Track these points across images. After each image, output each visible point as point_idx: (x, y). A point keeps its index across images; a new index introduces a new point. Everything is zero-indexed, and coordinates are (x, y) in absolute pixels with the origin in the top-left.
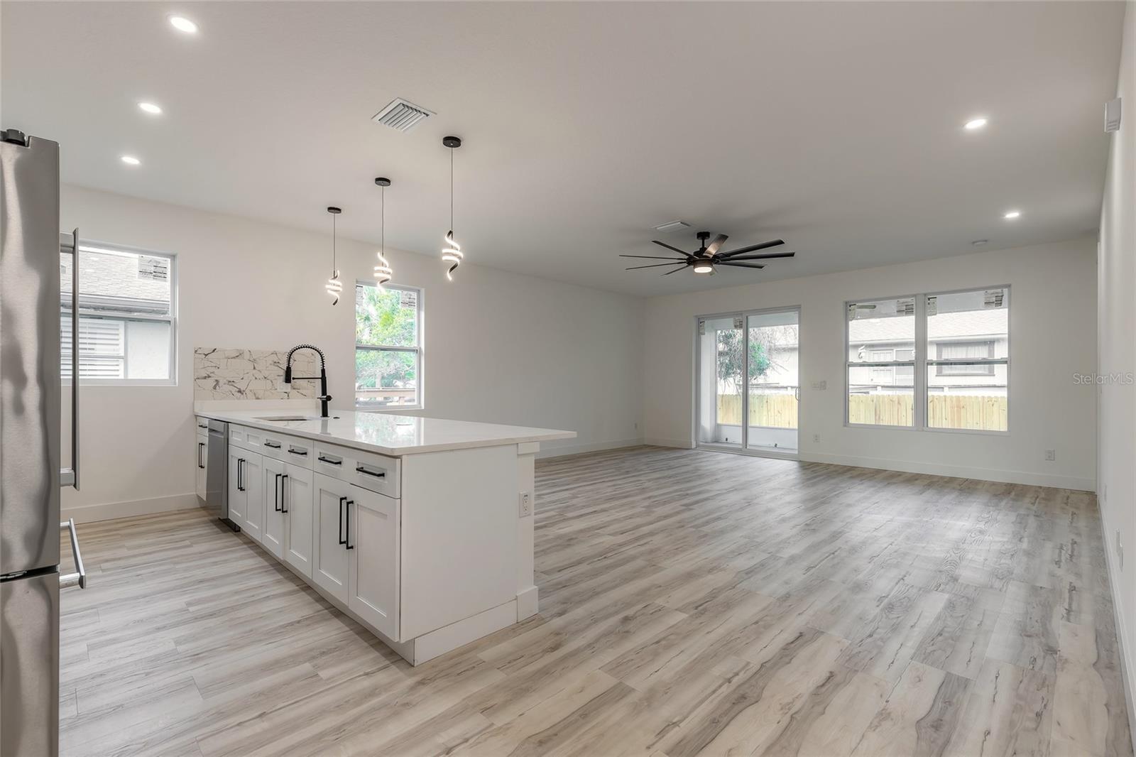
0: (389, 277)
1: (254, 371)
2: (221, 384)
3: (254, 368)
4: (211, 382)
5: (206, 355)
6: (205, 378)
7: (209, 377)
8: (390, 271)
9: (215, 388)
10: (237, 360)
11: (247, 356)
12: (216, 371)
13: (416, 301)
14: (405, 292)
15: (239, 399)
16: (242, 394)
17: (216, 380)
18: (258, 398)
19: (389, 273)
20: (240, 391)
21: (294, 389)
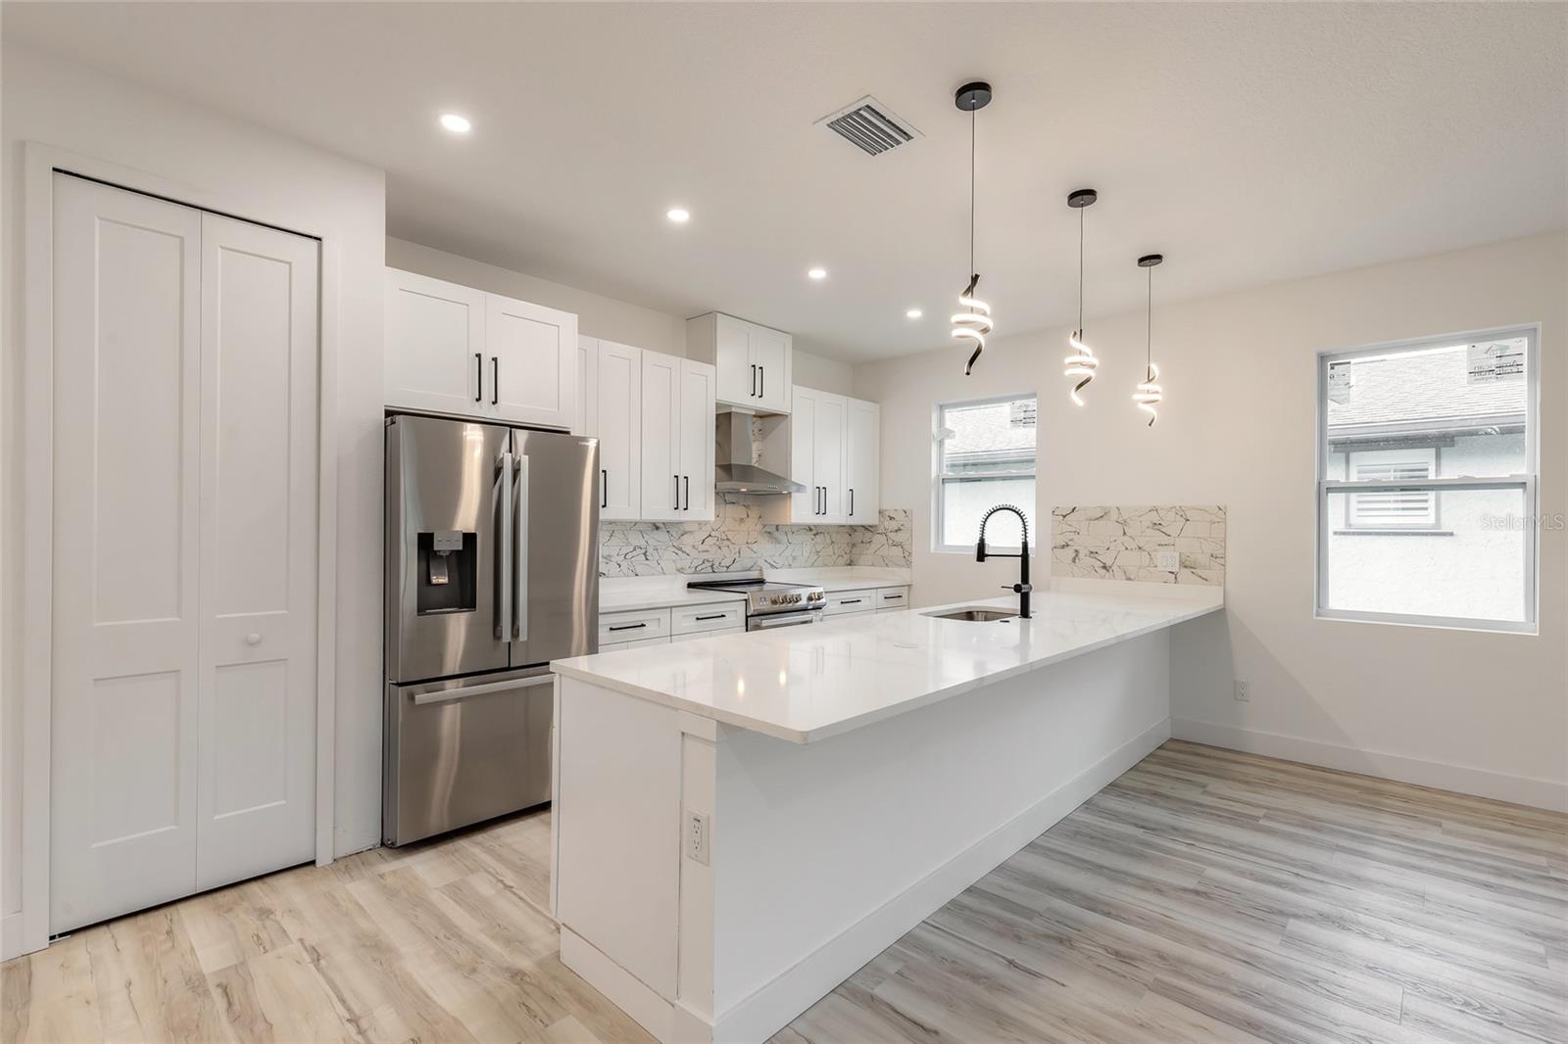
0: (1090, 373)
1: (1126, 538)
2: (1081, 555)
3: (1125, 534)
4: (1069, 553)
5: (1064, 517)
6: (1063, 547)
7: (1068, 545)
8: (1095, 361)
9: (1074, 561)
10: (1101, 522)
11: (1114, 515)
12: (1075, 537)
13: (1525, 360)
14: (1486, 345)
15: (1103, 577)
16: (1108, 571)
17: (1076, 551)
18: (1129, 579)
19: (1092, 367)
20: (1104, 567)
21: (1186, 567)
